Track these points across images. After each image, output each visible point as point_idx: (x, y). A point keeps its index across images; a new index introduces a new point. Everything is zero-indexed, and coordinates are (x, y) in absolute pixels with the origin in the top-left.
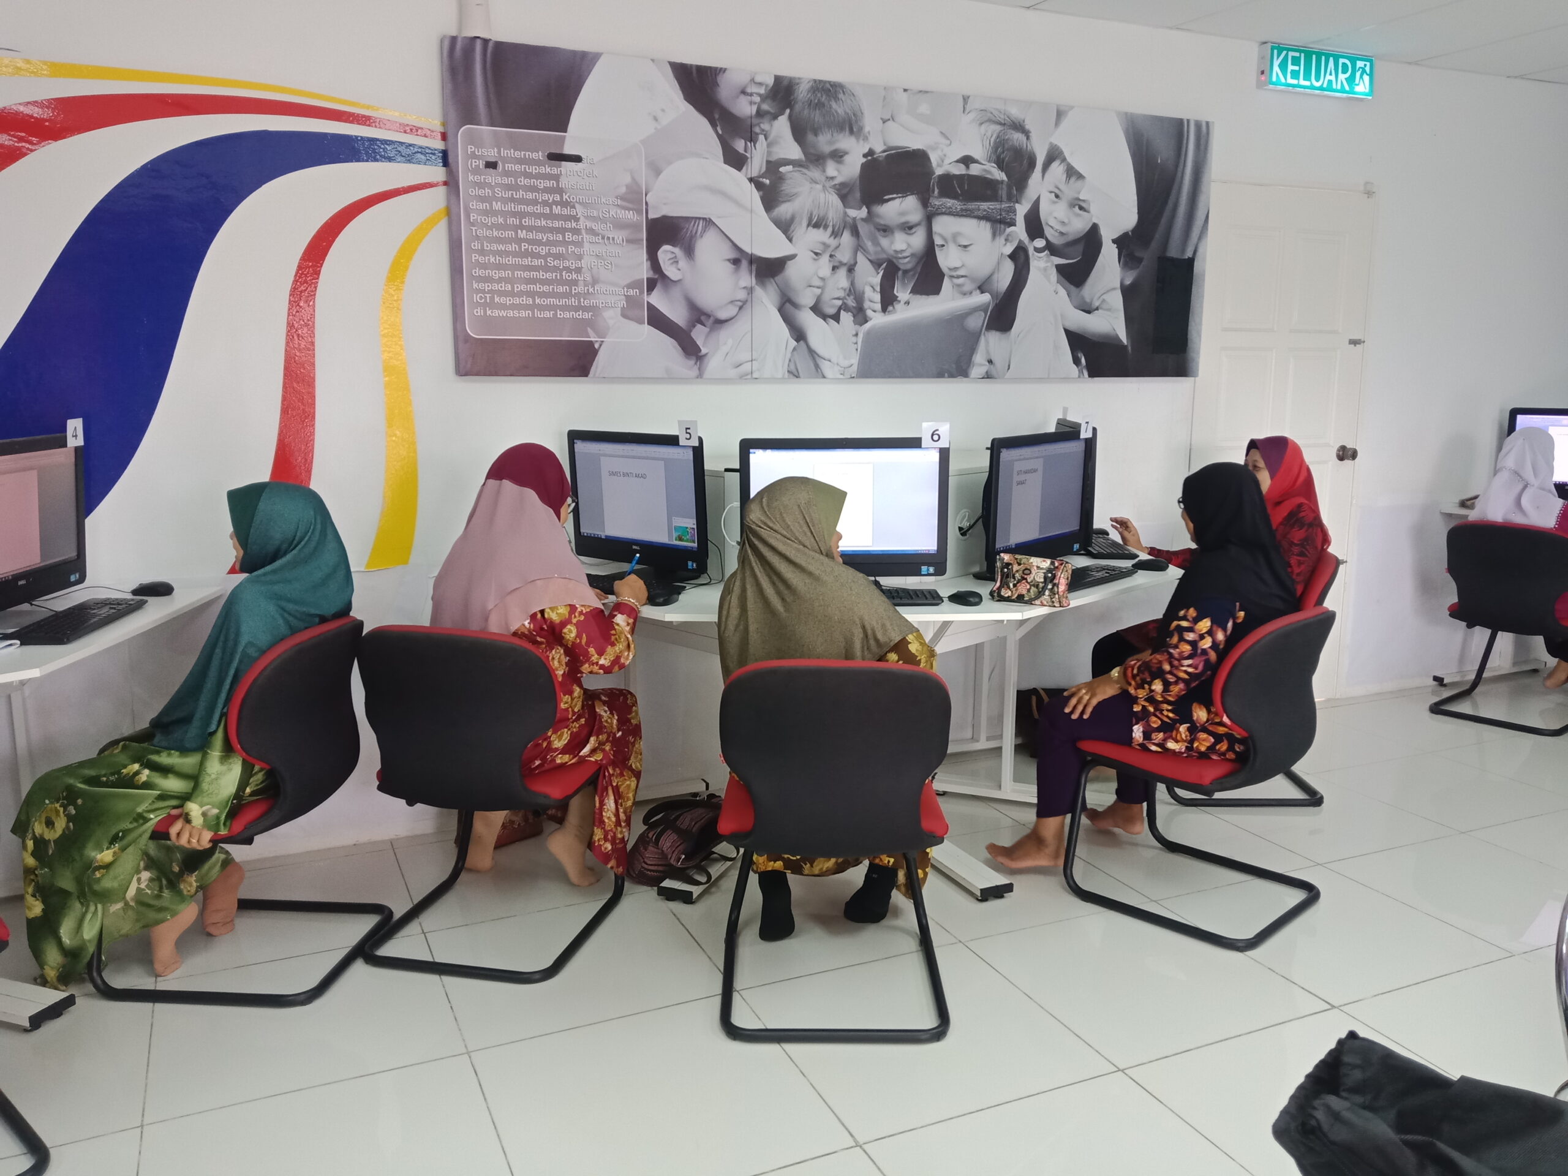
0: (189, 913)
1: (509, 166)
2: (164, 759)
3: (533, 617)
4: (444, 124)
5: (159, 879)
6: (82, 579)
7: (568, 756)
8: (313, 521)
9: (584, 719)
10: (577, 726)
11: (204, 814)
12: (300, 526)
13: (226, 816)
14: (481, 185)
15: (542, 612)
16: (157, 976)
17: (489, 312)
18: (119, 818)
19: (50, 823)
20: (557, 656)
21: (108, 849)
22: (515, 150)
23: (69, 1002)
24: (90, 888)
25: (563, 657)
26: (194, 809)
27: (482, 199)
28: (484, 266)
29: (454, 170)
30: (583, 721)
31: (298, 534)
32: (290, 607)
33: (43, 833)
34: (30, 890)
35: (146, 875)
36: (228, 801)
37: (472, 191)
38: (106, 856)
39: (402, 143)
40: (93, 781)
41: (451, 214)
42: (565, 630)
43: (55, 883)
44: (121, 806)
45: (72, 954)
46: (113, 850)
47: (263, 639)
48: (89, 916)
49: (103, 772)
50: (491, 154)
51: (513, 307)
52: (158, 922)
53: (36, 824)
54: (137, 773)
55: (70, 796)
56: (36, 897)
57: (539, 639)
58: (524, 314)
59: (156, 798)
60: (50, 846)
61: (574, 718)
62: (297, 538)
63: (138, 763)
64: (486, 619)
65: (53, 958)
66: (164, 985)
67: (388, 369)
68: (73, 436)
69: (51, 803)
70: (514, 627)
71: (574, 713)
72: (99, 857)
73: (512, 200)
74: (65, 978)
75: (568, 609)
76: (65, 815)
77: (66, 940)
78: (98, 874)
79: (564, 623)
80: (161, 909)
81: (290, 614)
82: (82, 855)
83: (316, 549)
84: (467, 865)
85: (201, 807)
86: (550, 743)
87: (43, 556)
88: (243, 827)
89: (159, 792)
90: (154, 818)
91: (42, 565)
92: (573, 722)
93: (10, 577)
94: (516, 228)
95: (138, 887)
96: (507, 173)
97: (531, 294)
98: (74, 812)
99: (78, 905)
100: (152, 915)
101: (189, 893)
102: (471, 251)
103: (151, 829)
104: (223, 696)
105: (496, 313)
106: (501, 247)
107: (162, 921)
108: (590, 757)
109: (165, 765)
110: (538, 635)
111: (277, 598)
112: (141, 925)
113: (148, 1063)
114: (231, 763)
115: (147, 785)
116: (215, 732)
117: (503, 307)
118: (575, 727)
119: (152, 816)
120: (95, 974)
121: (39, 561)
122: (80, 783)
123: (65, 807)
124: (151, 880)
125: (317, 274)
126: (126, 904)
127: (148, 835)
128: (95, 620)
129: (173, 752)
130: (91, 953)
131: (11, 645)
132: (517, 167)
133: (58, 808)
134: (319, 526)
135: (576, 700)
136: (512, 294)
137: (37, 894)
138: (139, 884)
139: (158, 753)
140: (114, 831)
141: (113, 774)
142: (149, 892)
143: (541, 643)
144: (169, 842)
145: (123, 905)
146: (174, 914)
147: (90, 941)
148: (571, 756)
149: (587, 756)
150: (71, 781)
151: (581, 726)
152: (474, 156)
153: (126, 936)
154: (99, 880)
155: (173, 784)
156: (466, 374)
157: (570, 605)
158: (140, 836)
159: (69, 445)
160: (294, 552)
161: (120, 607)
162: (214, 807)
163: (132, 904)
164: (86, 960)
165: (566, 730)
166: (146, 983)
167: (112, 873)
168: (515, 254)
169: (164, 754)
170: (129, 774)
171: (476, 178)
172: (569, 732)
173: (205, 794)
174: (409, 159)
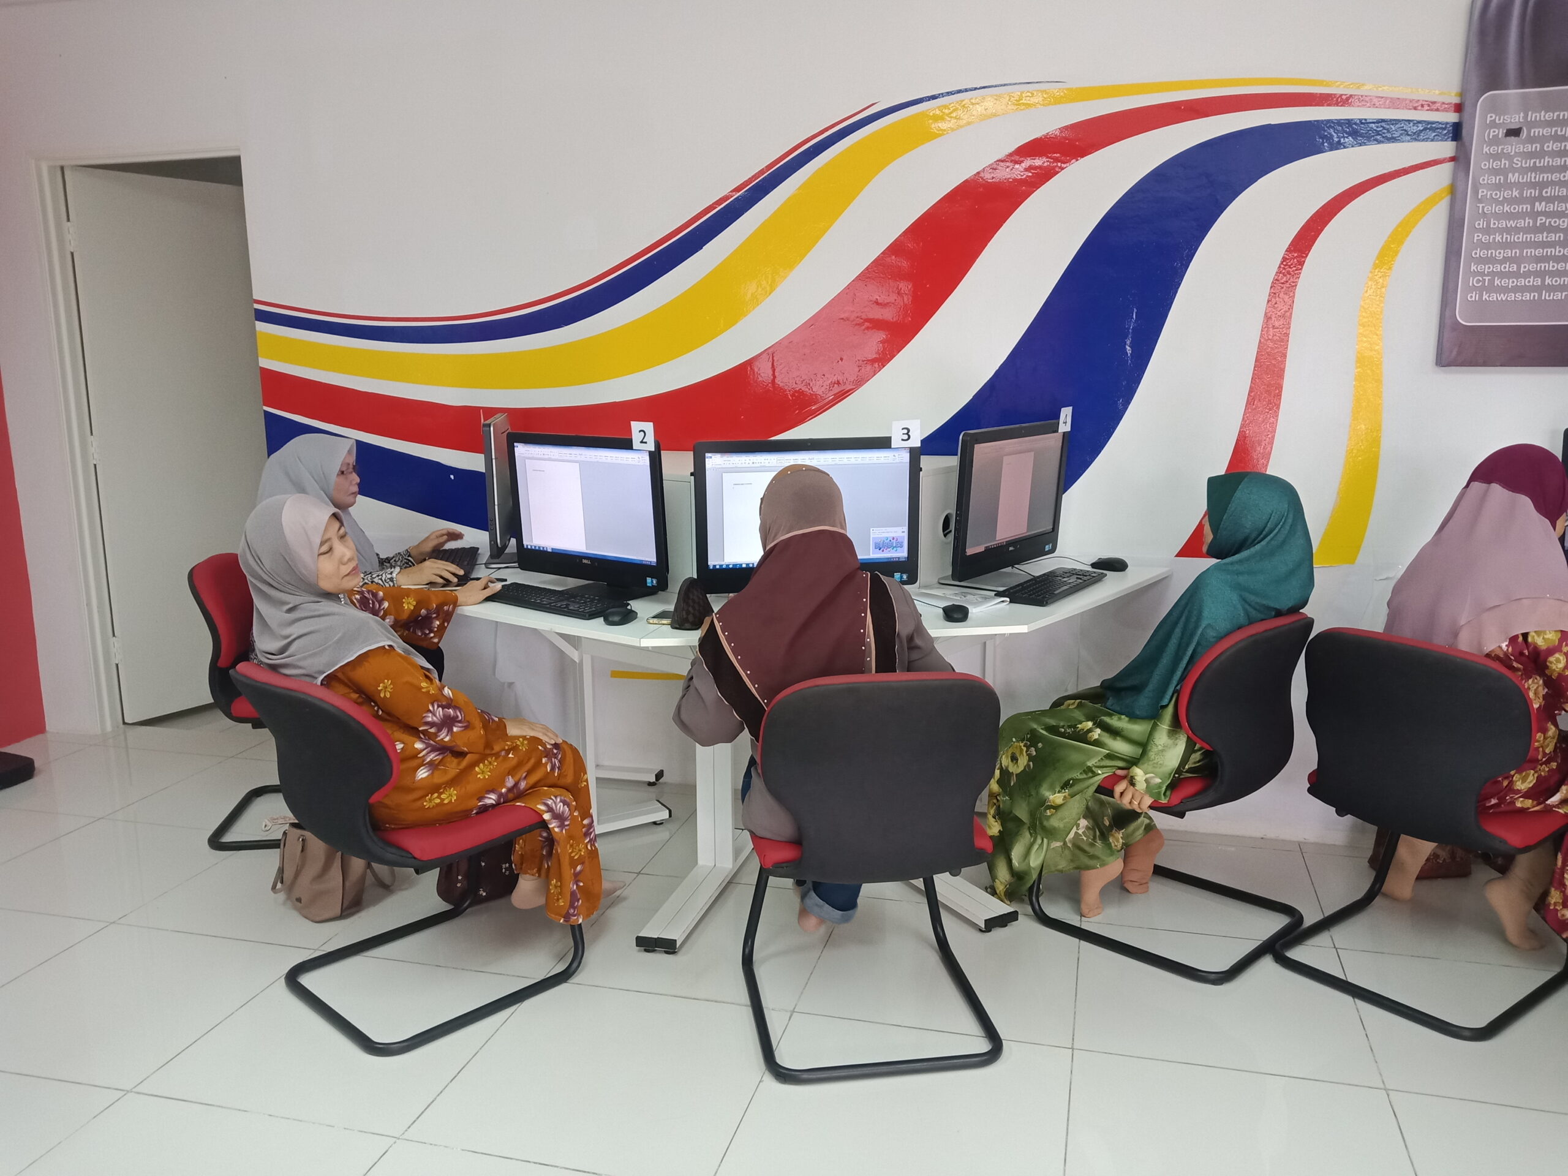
0: (1115, 867)
1: (1535, 132)
2: (1115, 722)
3: (1513, 640)
4: (1462, 94)
5: (1093, 829)
6: (1053, 550)
7: (1530, 801)
8: (1286, 514)
9: (1556, 764)
10: (1547, 769)
11: (1146, 781)
12: (1272, 517)
13: (1167, 787)
14: (1497, 157)
15: (1525, 636)
16: (1082, 915)
17: (1485, 297)
18: (1072, 767)
19: (1014, 759)
20: (1534, 687)
21: (1059, 792)
22: (1546, 112)
23: (1012, 917)
24: (1041, 823)
25: (1541, 688)
26: (1138, 773)
27: (1495, 172)
28: (1487, 246)
29: (1467, 144)
30: (1554, 765)
31: (1268, 525)
32: (1252, 598)
33: (1008, 766)
34: (992, 812)
35: (1083, 823)
36: (1171, 774)
37: (1485, 165)
38: (1057, 798)
39: (1409, 121)
40: (1053, 730)
41: (1455, 194)
42: (1552, 659)
43: (1013, 811)
44: (1075, 757)
45: (1019, 876)
46: (1064, 794)
47: (1223, 626)
48: (1036, 847)
49: (1062, 724)
50: (1514, 120)
51: (1516, 289)
52: (1088, 868)
53: (1004, 756)
54: (1090, 731)
55: (1033, 739)
56: (995, 819)
57: (1515, 664)
58: (1527, 296)
59: (1105, 756)
60: (1012, 778)
61: (1544, 759)
62: (1267, 529)
63: (1092, 721)
64: (1456, 635)
65: (1003, 875)
66: (1087, 925)
67: (1361, 360)
68: (1064, 423)
69: (1018, 741)
70: (1489, 647)
71: (1545, 754)
72: (1051, 797)
73: (1534, 169)
74: (1010, 895)
75: (1559, 635)
76: (1027, 755)
77: (1016, 863)
78: (1048, 813)
79: (1551, 651)
80: (1093, 857)
81: (1250, 605)
82: (1037, 793)
83: (1284, 542)
84: (1384, 889)
85: (1146, 774)
86: (1511, 783)
87: (1029, 528)
88: (1180, 801)
89: (1108, 752)
90: (1102, 774)
91: (1028, 534)
92: (1541, 765)
93: (1005, 543)
94: (1532, 201)
95: (1076, 832)
96: (1531, 140)
97: (1541, 274)
98: (1034, 753)
99: (1027, 835)
100: (1086, 861)
101: (1116, 848)
102: (1474, 229)
103: (1098, 783)
104: (1179, 673)
105: (1494, 297)
106: (1512, 224)
107: (1094, 868)
108: (1559, 808)
109: (1116, 728)
110: (1516, 660)
111: (1238, 587)
112: (1075, 866)
113: (1076, 993)
114: (1177, 739)
115: (1097, 743)
116: (1166, 706)
117: (1505, 290)
118: (1544, 770)
119: (1100, 772)
120: (1034, 899)
121: (1026, 531)
122: (1042, 729)
123: (1028, 748)
124: (1087, 828)
125: (1302, 264)
126: (1065, 843)
127: (1094, 788)
128: (1065, 588)
129: (1123, 717)
130: (1033, 880)
131: (1003, 601)
132: (1546, 131)
133: (1023, 747)
134: (1290, 521)
135: (1549, 739)
136: (1517, 275)
137: (997, 817)
138: (1077, 829)
139: (1110, 715)
140: (1066, 778)
141: (1069, 727)
142: (1085, 839)
143: (1518, 669)
144: (1112, 799)
145: (1062, 844)
146: (1103, 865)
147: (1034, 869)
148: (1535, 802)
149: (1554, 807)
150: (1035, 726)
151: (1551, 770)
152: (1493, 125)
153: (1061, 871)
154: (1049, 817)
155: (1121, 747)
156: (1449, 365)
157: (1562, 631)
158: (1088, 787)
159: (1059, 431)
160: (1263, 543)
161: (1085, 578)
162: (1157, 775)
163: (1070, 845)
164: (1029, 885)
165: (1532, 772)
166: (1073, 920)
167: (1060, 814)
168: (1526, 230)
169: (1115, 718)
170: (1083, 730)
171: (1493, 149)
172: (1536, 775)
173: (1150, 763)
174: (1416, 137)
